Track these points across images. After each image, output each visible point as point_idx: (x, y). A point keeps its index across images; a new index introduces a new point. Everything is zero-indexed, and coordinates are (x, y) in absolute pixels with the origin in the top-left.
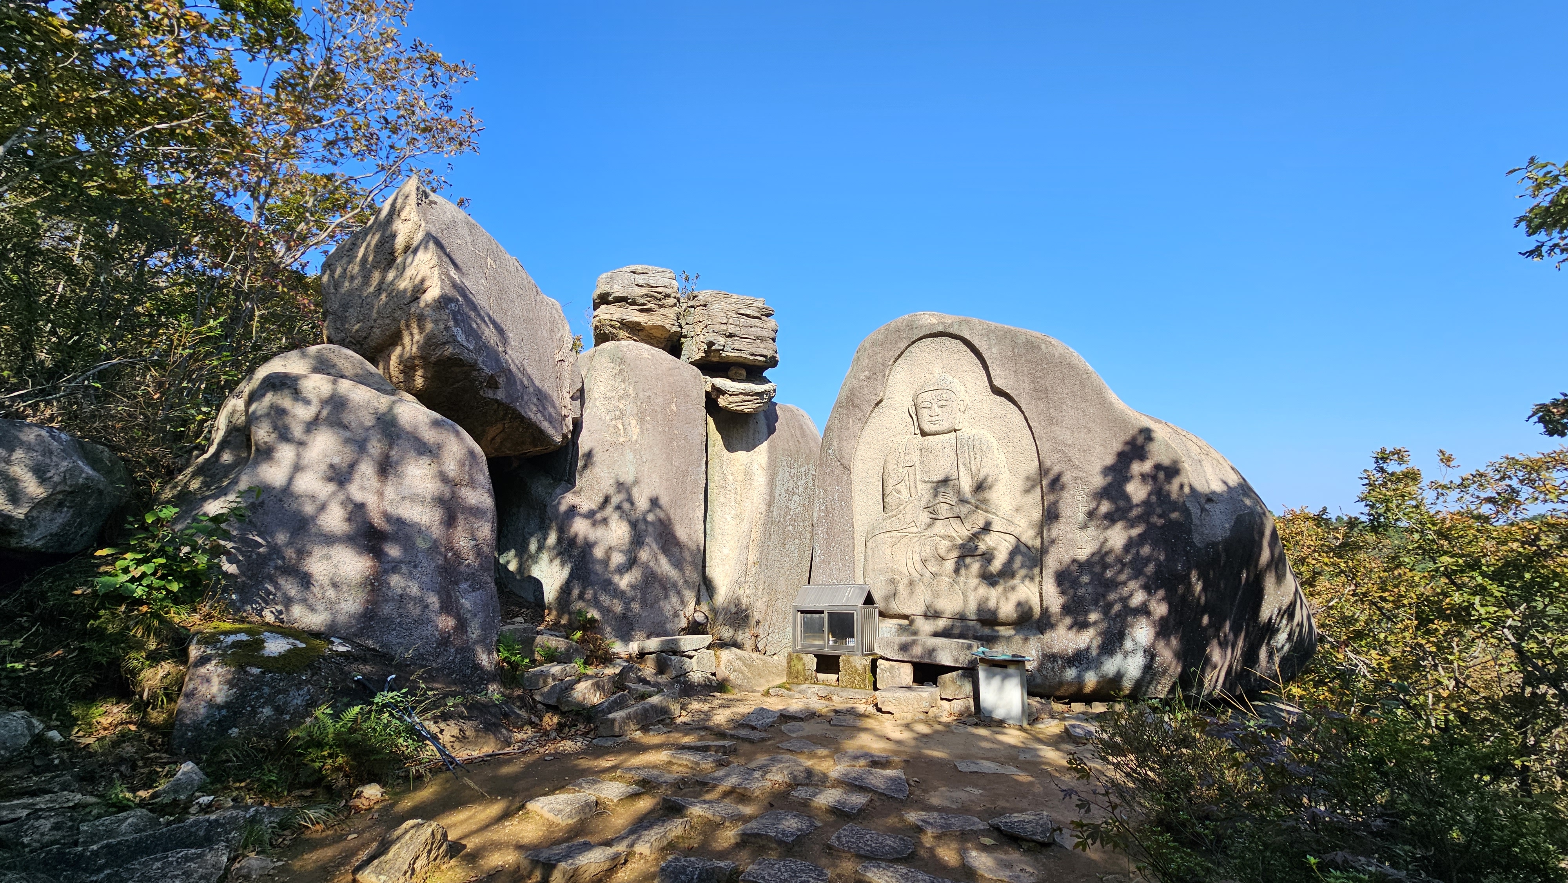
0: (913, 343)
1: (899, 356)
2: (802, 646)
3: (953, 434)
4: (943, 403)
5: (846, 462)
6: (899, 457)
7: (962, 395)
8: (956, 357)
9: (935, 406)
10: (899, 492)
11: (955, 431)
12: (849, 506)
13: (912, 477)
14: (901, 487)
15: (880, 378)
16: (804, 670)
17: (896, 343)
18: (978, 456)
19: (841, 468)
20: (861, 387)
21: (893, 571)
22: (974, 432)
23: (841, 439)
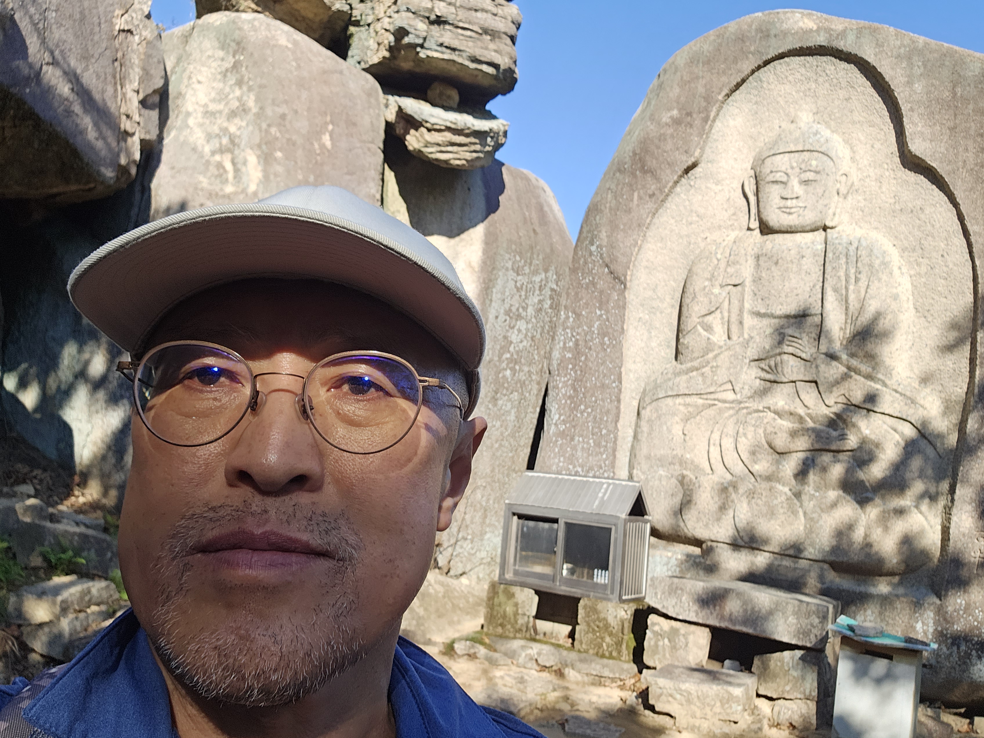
0: (767, 63)
1: (738, 86)
2: (516, 573)
3: (820, 235)
4: (810, 176)
5: (618, 269)
6: (717, 267)
7: (845, 165)
8: (842, 94)
9: (795, 183)
10: (708, 328)
11: (825, 228)
12: (618, 346)
13: (736, 303)
14: (715, 320)
15: (698, 123)
16: (516, 614)
17: (735, 61)
18: (863, 277)
19: (609, 278)
20: (662, 138)
21: (682, 462)
22: (859, 233)
23: (614, 227)
